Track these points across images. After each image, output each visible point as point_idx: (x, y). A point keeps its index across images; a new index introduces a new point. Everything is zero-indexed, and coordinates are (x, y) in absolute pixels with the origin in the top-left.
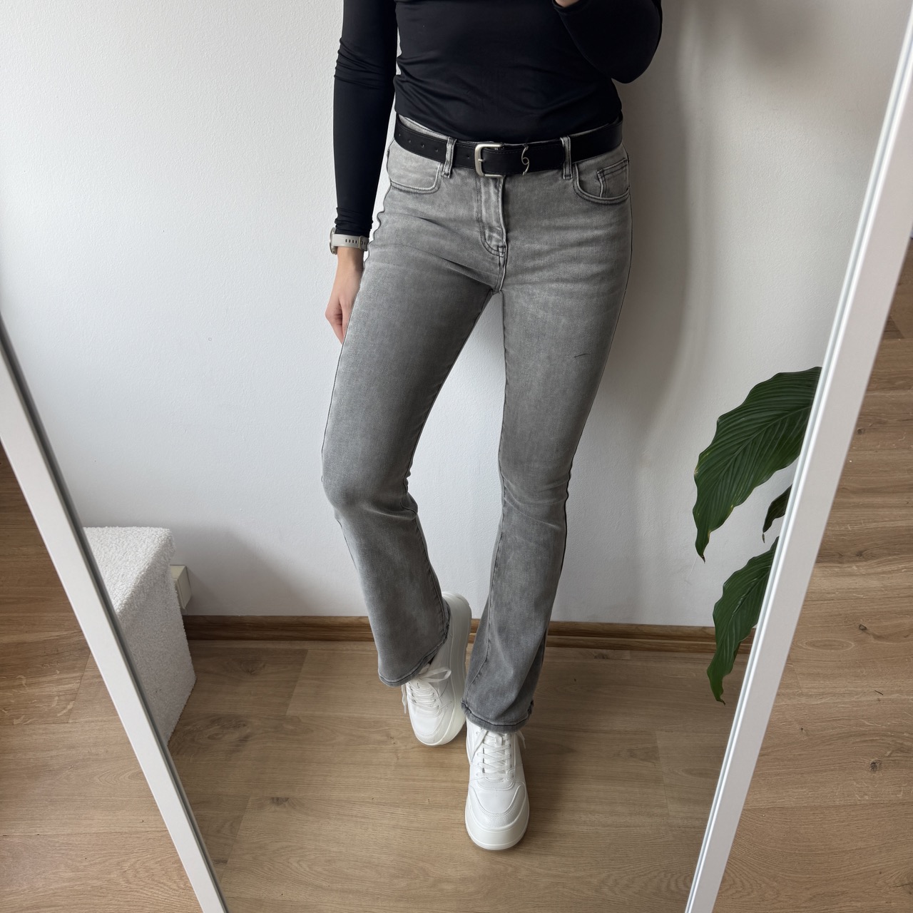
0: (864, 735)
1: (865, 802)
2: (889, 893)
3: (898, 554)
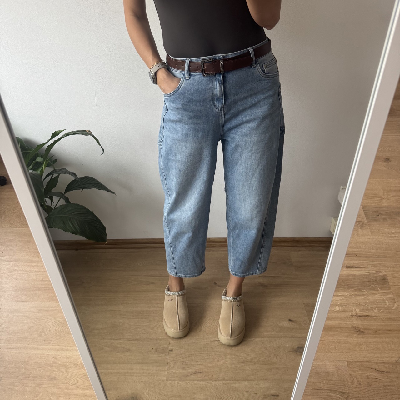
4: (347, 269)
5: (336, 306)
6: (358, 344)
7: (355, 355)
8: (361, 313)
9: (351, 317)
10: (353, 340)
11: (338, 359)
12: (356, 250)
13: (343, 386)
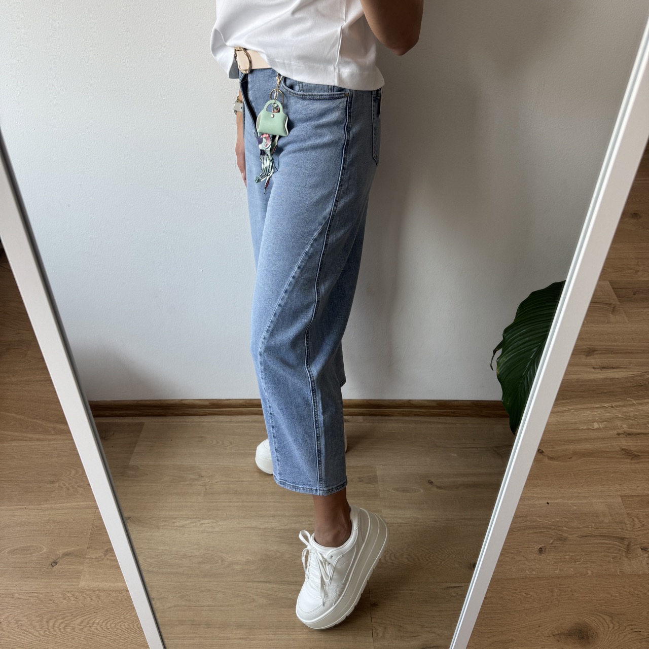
0: (536, 528)
1: (533, 576)
2: (544, 641)
3: (570, 399)
4: (602, 371)
5: (593, 422)
6: (633, 472)
7: (630, 487)
8: (631, 430)
9: (618, 436)
10: (625, 468)
11: (608, 494)
12: (610, 344)
13: (620, 529)
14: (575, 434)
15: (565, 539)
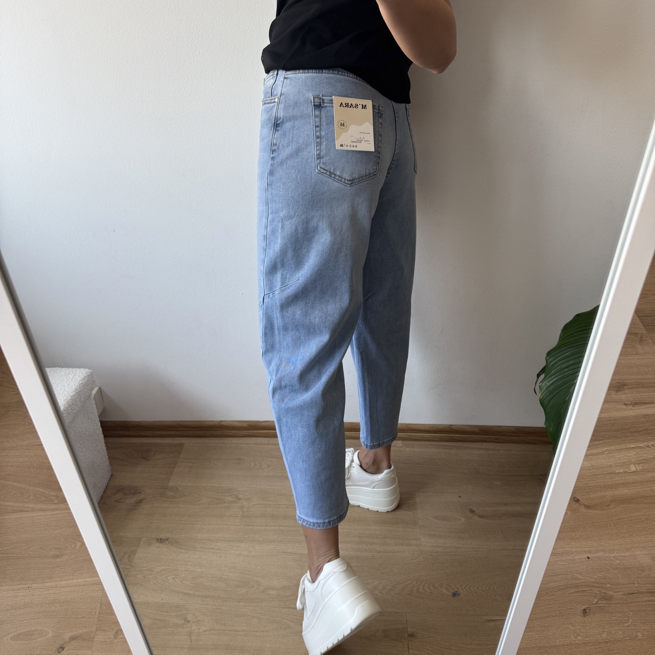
0: (577, 586)
1: (579, 642)
3: (603, 440)
4: (634, 407)
5: (630, 465)
12: (640, 377)
14: (611, 478)
15: (610, 598)
